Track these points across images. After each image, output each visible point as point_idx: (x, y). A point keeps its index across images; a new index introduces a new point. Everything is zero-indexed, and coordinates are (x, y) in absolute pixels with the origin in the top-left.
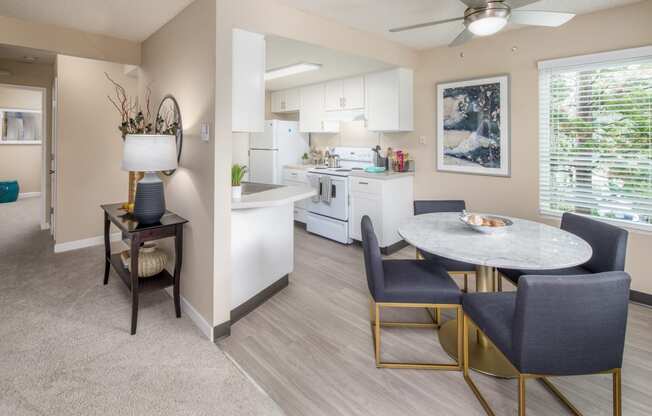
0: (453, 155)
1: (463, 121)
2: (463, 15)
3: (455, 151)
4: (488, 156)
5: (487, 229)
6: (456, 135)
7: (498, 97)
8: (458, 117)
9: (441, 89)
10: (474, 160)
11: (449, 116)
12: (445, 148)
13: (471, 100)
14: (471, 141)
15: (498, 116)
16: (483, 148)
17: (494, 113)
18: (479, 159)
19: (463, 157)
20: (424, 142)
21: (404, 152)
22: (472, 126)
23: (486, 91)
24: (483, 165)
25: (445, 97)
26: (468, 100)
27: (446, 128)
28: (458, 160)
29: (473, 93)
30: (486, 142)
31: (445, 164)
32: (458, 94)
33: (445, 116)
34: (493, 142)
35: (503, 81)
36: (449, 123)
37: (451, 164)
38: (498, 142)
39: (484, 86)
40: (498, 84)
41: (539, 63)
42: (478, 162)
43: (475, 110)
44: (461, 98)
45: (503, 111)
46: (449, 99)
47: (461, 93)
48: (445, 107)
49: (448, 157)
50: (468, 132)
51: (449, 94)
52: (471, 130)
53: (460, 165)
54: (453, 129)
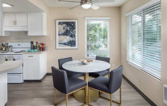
0: (61, 44)
1: (65, 33)
2: (80, 1)
3: (62, 42)
4: (72, 43)
5: (88, 63)
6: (62, 37)
7: (75, 26)
8: (63, 31)
9: (57, 22)
10: (68, 45)
12: (59, 41)
13: (67, 26)
14: (67, 39)
15: (75, 31)
16: (71, 41)
17: (74, 31)
18: (70, 44)
19: (65, 44)
21: (44, 44)
22: (68, 34)
23: (72, 23)
24: (71, 46)
26: (66, 26)
27: (59, 35)
28: (63, 45)
29: (68, 24)
30: (71, 39)
31: (59, 46)
32: (63, 24)
33: (59, 31)
34: (74, 39)
35: (76, 21)
36: (60, 33)
37: (61, 46)
38: (75, 39)
39: (71, 22)
40: (75, 22)
41: (85, 18)
42: (69, 45)
43: (69, 29)
44: (64, 25)
45: (76, 30)
46: (60, 25)
47: (64, 24)
48: (59, 28)
49: (60, 44)
50: (66, 36)
51: (60, 23)
52: (67, 35)
53: (64, 46)
54: (62, 35)
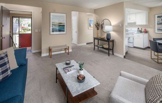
8: (161, 22)
9: (156, 16)
11: (159, 22)
12: (158, 28)
20: (151, 27)
21: (146, 29)
25: (157, 17)
27: (158, 24)
31: (157, 31)
32: (161, 17)
33: (157, 22)
36: (158, 23)
37: (159, 31)
51: (158, 17)
